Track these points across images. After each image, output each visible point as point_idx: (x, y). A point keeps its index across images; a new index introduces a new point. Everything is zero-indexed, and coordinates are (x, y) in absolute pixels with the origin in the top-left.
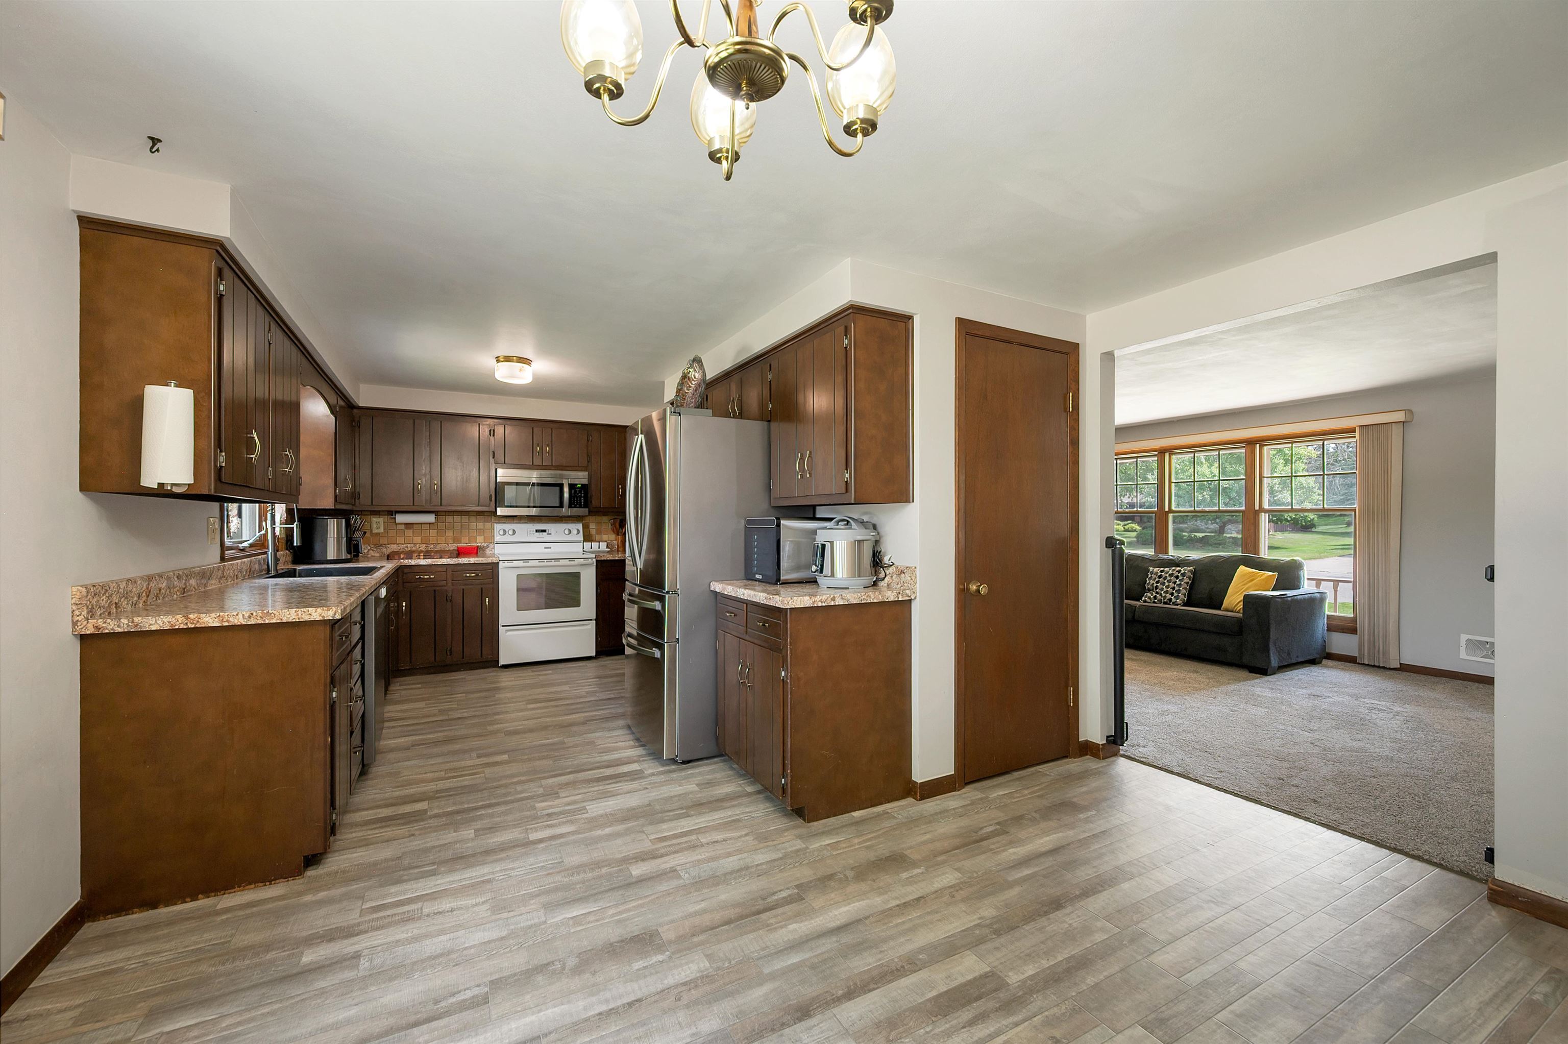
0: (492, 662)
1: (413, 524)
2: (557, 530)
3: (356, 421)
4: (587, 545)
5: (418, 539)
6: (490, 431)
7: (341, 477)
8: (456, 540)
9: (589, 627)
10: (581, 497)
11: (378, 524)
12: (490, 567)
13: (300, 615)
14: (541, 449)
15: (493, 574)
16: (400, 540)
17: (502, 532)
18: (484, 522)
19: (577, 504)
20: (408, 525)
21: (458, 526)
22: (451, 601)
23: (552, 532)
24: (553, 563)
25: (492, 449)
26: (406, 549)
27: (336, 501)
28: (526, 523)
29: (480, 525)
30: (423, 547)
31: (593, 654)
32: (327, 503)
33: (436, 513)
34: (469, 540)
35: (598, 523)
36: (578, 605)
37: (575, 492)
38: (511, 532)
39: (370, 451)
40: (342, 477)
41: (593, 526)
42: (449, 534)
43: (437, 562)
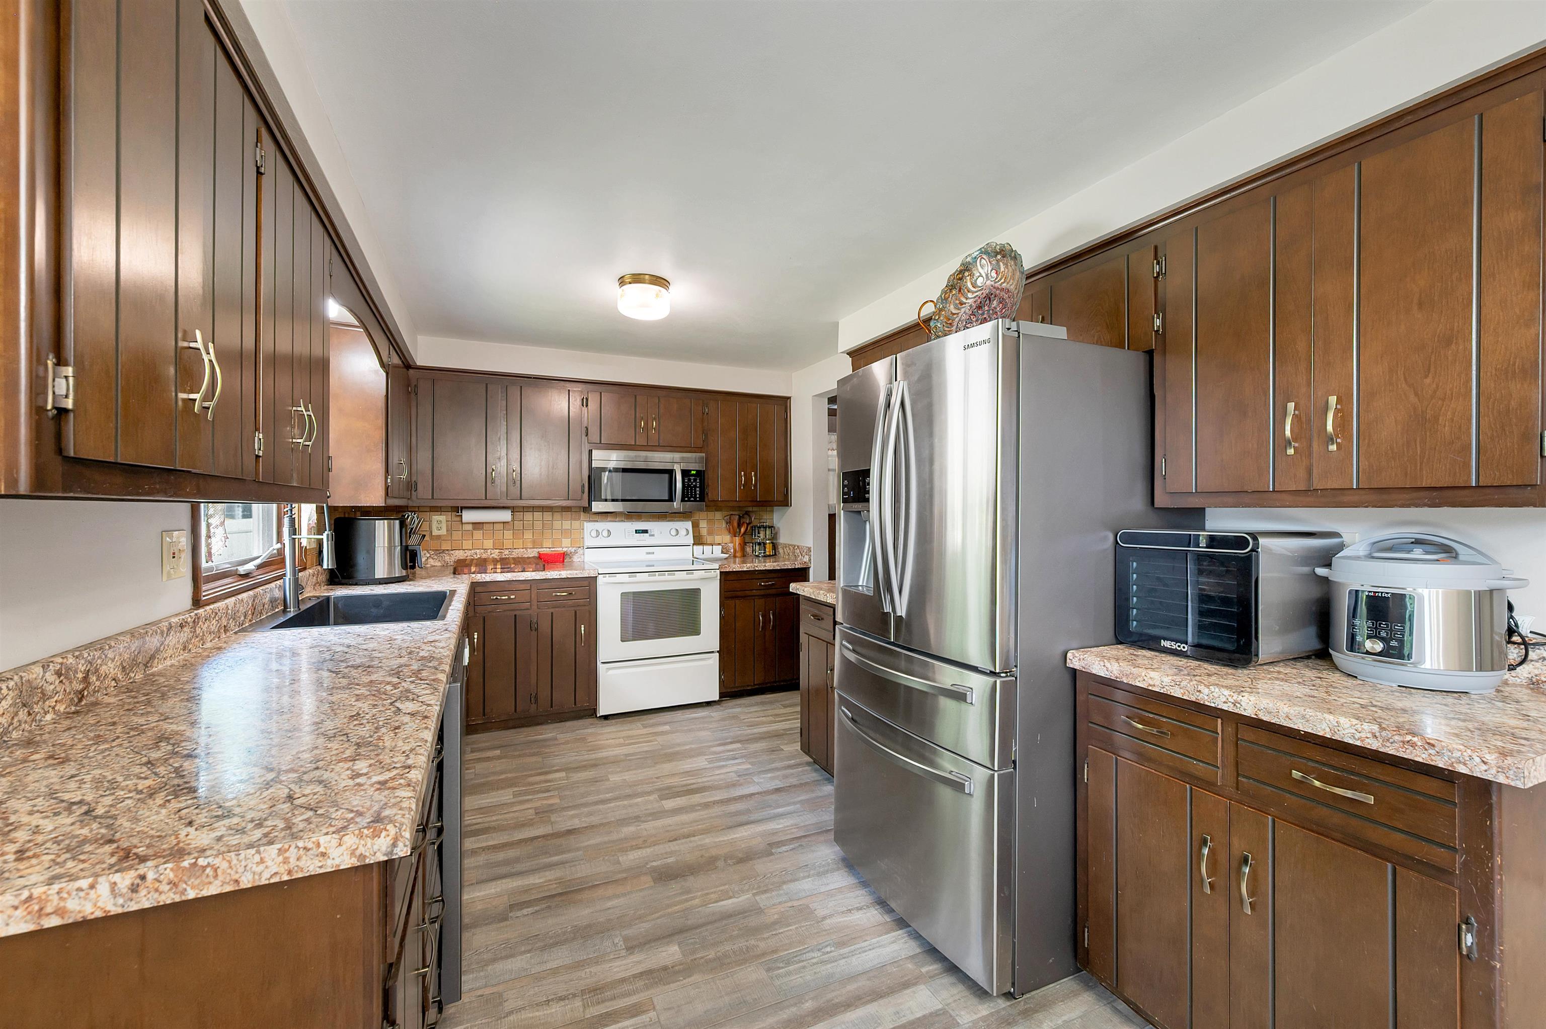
0: (590, 712)
1: (483, 523)
2: (661, 530)
3: (413, 386)
4: (698, 549)
5: (489, 544)
6: (583, 400)
7: (394, 459)
8: (535, 544)
9: (710, 662)
10: (695, 486)
11: (439, 523)
12: (586, 583)
13: (292, 860)
14: (646, 424)
15: (589, 592)
16: (467, 544)
17: (594, 534)
18: (571, 519)
19: (692, 497)
20: (477, 525)
21: (538, 525)
22: (537, 630)
23: (656, 532)
24: (667, 577)
25: (585, 425)
26: (475, 556)
27: (387, 494)
28: (622, 521)
29: (567, 524)
30: (495, 554)
31: (717, 698)
32: (375, 497)
33: (513, 509)
34: (553, 543)
35: (710, 521)
36: (697, 632)
37: (689, 480)
38: (605, 533)
39: (431, 425)
40: (396, 461)
41: (703, 525)
42: (528, 535)
43: (519, 577)
